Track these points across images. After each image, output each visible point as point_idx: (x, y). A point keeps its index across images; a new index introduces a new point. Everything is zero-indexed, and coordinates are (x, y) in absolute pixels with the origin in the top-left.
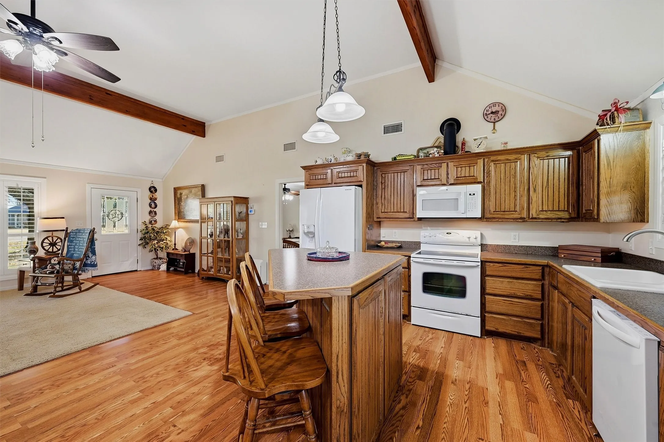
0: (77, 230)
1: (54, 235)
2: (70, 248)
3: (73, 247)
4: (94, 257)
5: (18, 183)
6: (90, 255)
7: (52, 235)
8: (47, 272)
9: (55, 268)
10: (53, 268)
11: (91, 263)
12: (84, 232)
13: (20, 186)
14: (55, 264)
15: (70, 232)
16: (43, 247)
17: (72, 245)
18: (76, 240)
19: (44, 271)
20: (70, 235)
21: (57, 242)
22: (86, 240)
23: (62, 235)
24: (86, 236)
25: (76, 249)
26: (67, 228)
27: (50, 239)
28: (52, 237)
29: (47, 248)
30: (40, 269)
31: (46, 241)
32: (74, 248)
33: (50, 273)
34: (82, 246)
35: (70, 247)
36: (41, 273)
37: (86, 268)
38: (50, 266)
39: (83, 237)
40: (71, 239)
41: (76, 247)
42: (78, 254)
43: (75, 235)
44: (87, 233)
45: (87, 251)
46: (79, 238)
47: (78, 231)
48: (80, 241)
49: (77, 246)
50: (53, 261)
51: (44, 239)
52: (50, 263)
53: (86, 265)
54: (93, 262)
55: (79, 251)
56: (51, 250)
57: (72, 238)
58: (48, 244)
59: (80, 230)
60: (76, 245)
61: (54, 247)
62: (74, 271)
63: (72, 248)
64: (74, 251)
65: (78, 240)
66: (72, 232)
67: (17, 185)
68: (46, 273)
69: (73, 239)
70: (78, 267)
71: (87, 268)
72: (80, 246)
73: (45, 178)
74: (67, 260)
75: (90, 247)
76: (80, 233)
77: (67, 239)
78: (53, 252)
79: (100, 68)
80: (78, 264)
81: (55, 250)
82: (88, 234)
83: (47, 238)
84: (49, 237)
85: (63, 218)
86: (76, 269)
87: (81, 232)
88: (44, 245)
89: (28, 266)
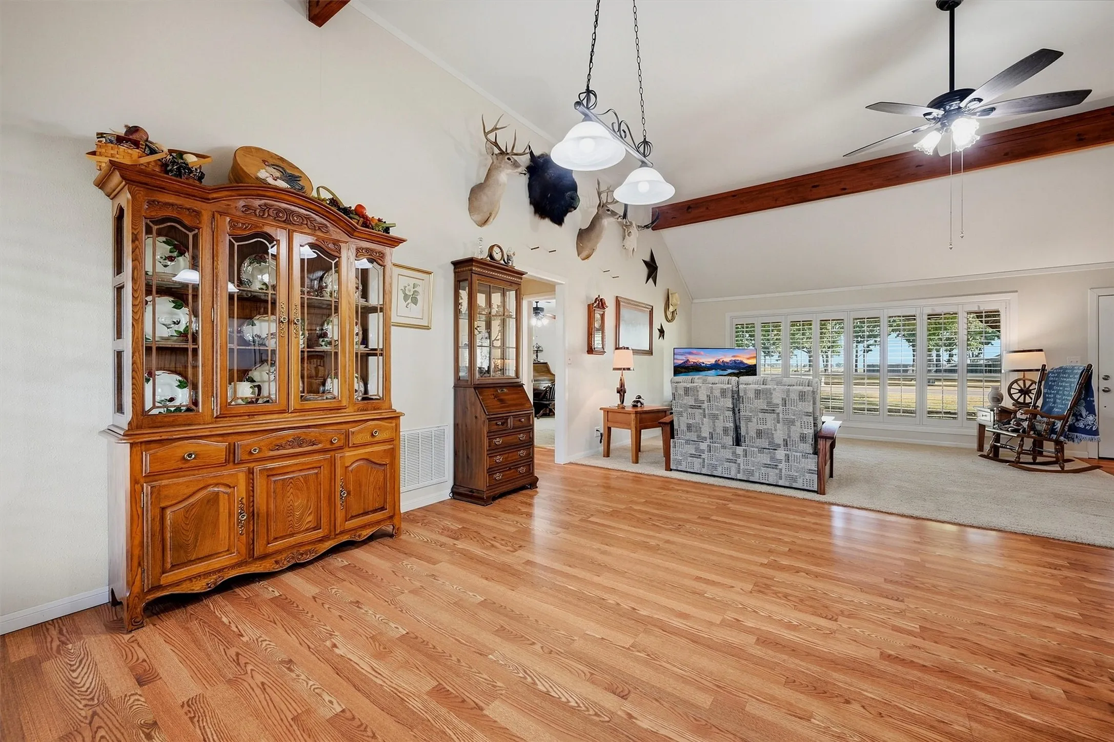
0: (1061, 368)
1: (1026, 377)
2: (1048, 398)
3: (1052, 396)
4: (1091, 418)
5: (980, 305)
6: (1084, 413)
7: (1024, 377)
8: (1009, 429)
9: (1021, 425)
10: (1018, 424)
11: (1085, 426)
12: (1072, 373)
13: (982, 309)
14: (1022, 419)
15: (1049, 373)
16: (1010, 395)
17: (1051, 394)
18: (1058, 386)
19: (1006, 428)
20: (1048, 377)
21: (1031, 388)
22: (1074, 385)
23: (1036, 377)
24: (1075, 378)
25: (1058, 401)
26: (1044, 366)
27: (1021, 383)
28: (1024, 381)
29: (1016, 396)
30: (1000, 424)
31: (1015, 386)
32: (1055, 398)
33: (1013, 431)
34: (1068, 395)
35: (1047, 396)
36: (1001, 429)
37: (1075, 434)
38: (1015, 421)
39: (1070, 380)
40: (1050, 383)
41: (1058, 396)
42: (1061, 408)
43: (1056, 377)
44: (1076, 374)
45: (1076, 403)
46: (1063, 381)
47: (1062, 372)
48: (1065, 387)
49: (1061, 394)
50: (1019, 415)
51: (1012, 384)
52: (1015, 417)
53: (1073, 428)
54: (1088, 425)
55: (1062, 404)
56: (1021, 400)
57: (1051, 381)
58: (1018, 391)
59: (1066, 369)
60: (1057, 393)
61: (1027, 396)
62: (1052, 435)
63: (1050, 398)
64: (1054, 403)
65: (1061, 386)
66: (1053, 373)
67: (979, 307)
68: (1008, 431)
69: (1053, 384)
70: (1058, 429)
71: (1078, 434)
72: (1064, 395)
73: (1017, 291)
74: (1042, 417)
75: (1085, 399)
76: (1065, 373)
77: (1043, 382)
78: (1024, 403)
79: (1047, 97)
80: (1059, 424)
81: (1028, 400)
82: (1078, 376)
83: (1016, 381)
84: (1020, 380)
85: (1041, 350)
86: (1055, 433)
87: (1068, 373)
88: (1012, 391)
89: (988, 418)
